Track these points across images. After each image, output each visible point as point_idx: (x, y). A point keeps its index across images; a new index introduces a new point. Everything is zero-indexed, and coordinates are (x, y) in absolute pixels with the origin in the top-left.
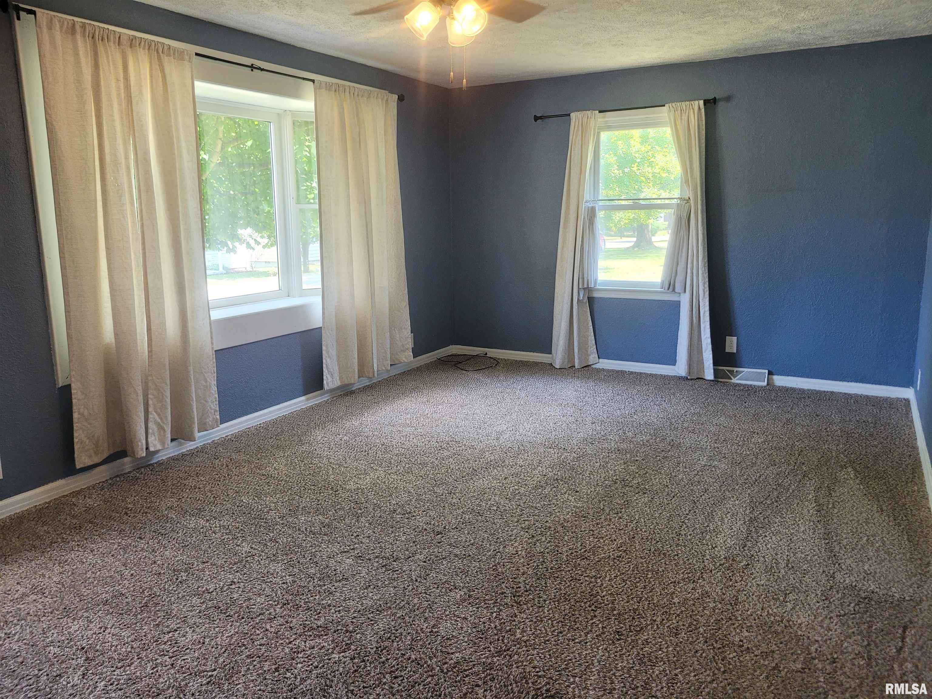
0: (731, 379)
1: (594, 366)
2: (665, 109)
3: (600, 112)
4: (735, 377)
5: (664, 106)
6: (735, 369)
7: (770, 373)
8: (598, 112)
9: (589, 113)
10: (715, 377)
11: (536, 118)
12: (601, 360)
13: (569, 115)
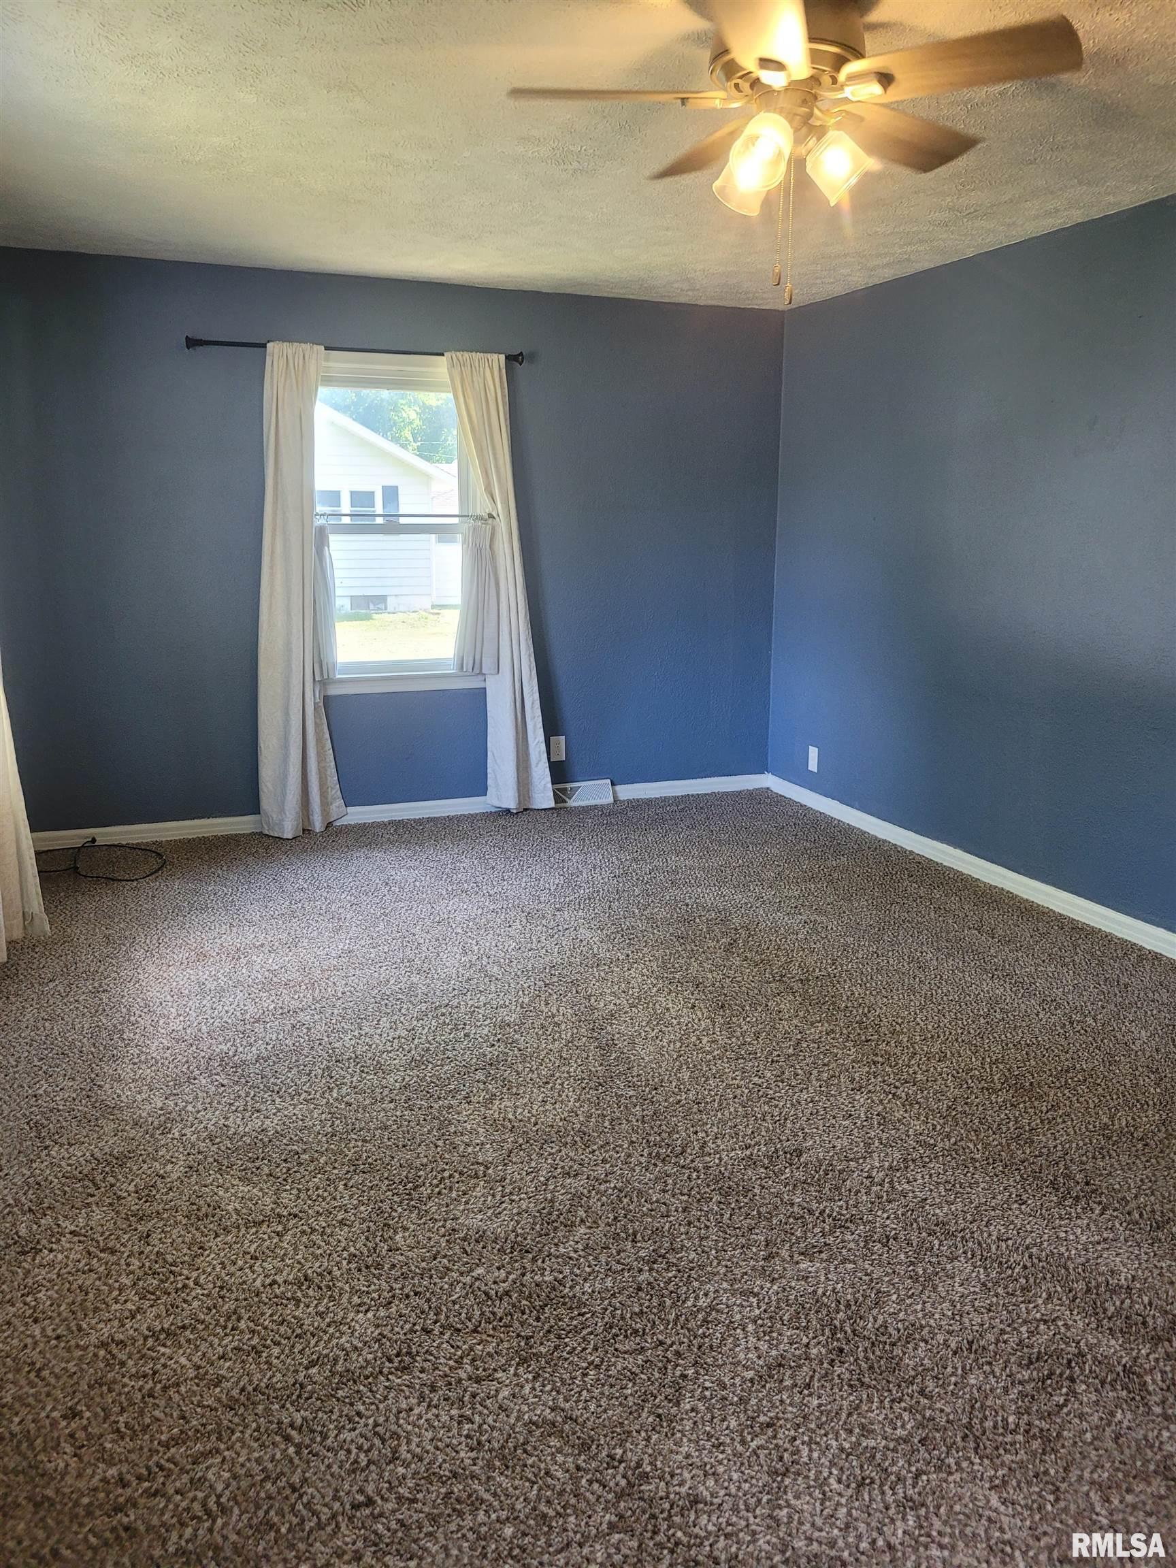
0: (566, 802)
1: (338, 823)
2: (442, 362)
3: (327, 348)
4: (570, 799)
5: (443, 355)
6: (568, 786)
7: (613, 784)
8: (323, 348)
9: (307, 346)
10: (556, 803)
11: (192, 343)
12: (350, 809)
13: (264, 346)
